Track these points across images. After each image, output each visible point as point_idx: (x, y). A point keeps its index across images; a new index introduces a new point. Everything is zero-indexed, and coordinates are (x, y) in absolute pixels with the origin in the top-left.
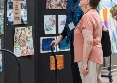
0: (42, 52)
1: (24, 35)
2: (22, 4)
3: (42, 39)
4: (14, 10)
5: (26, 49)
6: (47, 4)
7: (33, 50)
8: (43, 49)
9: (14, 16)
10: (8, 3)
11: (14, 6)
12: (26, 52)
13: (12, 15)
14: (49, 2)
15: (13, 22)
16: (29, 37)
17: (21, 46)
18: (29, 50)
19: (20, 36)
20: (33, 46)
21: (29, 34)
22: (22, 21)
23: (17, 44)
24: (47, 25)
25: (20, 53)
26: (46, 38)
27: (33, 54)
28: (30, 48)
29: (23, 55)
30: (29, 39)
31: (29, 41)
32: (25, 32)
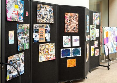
0: (61, 57)
1: (47, 48)
2: (46, 30)
3: (61, 50)
4: (39, 33)
5: (49, 56)
6: (65, 30)
7: (55, 57)
8: (63, 56)
9: (39, 37)
10: (33, 29)
11: (39, 31)
12: (49, 58)
13: (38, 37)
14: (66, 28)
15: (38, 41)
16: (52, 49)
17: (45, 55)
18: (52, 57)
19: (44, 49)
20: (55, 54)
21: (52, 47)
22: (46, 40)
23: (42, 54)
24: (65, 41)
25: (45, 59)
26: (65, 49)
27: (54, 59)
28: (53, 55)
29: (47, 60)
30: (52, 50)
31: (52, 51)
32: (49, 47)
